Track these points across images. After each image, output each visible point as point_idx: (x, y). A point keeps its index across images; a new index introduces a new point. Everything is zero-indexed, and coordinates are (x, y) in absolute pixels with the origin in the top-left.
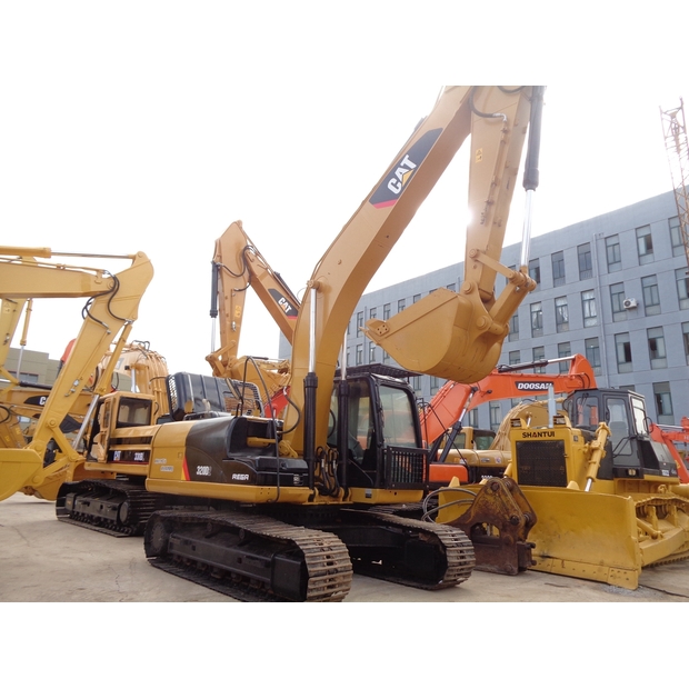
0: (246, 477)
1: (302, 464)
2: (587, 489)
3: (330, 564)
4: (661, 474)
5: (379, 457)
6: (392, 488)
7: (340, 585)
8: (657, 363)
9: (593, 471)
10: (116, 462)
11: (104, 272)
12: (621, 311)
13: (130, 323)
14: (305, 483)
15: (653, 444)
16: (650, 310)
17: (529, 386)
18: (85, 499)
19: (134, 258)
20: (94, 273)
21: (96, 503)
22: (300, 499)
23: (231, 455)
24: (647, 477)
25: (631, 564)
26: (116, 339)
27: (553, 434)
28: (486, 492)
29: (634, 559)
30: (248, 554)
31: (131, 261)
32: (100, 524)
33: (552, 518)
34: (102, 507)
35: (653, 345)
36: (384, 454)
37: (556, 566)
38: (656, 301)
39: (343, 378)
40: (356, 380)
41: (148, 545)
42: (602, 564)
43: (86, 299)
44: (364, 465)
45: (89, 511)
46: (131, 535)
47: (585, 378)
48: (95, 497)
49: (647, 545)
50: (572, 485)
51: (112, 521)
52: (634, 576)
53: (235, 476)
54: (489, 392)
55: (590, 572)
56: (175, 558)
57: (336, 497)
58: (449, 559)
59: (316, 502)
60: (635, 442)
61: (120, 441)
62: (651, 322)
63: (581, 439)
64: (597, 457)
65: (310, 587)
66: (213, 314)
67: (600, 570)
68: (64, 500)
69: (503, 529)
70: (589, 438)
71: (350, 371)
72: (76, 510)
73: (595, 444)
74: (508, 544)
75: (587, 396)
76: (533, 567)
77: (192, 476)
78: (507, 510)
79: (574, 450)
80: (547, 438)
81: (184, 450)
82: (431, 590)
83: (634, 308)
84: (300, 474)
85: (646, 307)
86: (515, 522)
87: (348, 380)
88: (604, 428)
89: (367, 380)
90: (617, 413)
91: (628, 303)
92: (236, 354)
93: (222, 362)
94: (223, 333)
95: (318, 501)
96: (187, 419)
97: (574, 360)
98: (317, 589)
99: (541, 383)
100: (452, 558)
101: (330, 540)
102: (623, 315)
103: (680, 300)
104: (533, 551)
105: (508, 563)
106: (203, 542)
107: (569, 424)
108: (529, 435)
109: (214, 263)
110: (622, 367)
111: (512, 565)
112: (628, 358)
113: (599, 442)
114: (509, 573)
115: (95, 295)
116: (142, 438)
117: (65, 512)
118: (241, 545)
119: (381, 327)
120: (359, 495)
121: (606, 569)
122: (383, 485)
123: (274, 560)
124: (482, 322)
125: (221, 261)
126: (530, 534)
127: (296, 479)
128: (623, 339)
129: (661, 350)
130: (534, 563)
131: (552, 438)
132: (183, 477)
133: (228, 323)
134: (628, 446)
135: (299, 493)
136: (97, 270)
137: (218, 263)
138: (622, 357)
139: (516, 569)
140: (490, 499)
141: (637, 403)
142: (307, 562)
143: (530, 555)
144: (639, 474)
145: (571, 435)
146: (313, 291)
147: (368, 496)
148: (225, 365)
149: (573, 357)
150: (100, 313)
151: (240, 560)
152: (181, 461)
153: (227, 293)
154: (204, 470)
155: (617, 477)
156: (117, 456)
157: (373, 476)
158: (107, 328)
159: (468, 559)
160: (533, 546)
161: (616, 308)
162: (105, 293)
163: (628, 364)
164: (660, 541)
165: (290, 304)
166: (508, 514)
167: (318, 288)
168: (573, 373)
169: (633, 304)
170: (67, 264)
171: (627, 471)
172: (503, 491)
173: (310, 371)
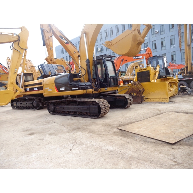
0: (77, 88)
1: (89, 83)
2: (155, 82)
3: (105, 105)
4: (170, 76)
5: (108, 79)
6: (112, 87)
7: (107, 110)
8: (163, 48)
9: (156, 77)
10: (28, 91)
11: (14, 34)
12: (154, 34)
13: (26, 50)
14: (91, 88)
15: (169, 69)
16: (162, 33)
17: (136, 58)
18: (20, 102)
19: (21, 28)
20: (11, 34)
21: (24, 103)
22: (91, 92)
23: (70, 83)
24: (168, 77)
25: (167, 97)
26: (23, 55)
27: (147, 69)
28: (133, 85)
29: (168, 96)
30: (81, 107)
31: (20, 29)
32: (27, 108)
33: (148, 90)
34: (26, 104)
35: (162, 43)
36: (109, 79)
37: (149, 100)
38: (163, 30)
39: (95, 60)
40: (98, 60)
41: (49, 110)
42: (160, 98)
43: (12, 43)
44: (104, 82)
45: (22, 105)
46: (38, 109)
47: (150, 54)
48: (23, 101)
49: (170, 93)
50: (152, 81)
51: (31, 107)
52: (168, 100)
53: (73, 89)
54: (126, 60)
55: (157, 100)
56: (58, 112)
57: (98, 91)
58: (128, 101)
59: (94, 93)
60: (164, 69)
61: (27, 86)
62: (162, 37)
63: (153, 69)
64: (157, 74)
65: (101, 111)
66: (44, 45)
67: (160, 100)
68: (13, 104)
69: (137, 93)
70: (155, 69)
71: (97, 57)
72: (18, 106)
73: (156, 70)
74: (138, 97)
75: (153, 58)
76: (144, 101)
77: (59, 91)
78: (138, 89)
79: (152, 72)
80: (145, 70)
81: (54, 84)
82: (124, 109)
83: (158, 33)
84: (90, 86)
85: (161, 32)
86: (140, 91)
87: (97, 60)
88: (158, 66)
89: (102, 59)
90: (160, 62)
91: (156, 31)
92: (53, 57)
93: (49, 60)
94: (48, 51)
95: (94, 92)
96: (51, 76)
97: (147, 49)
98: (103, 111)
99: (139, 56)
100: (129, 101)
101: (103, 100)
102: (154, 35)
103: (170, 29)
104: (144, 98)
105: (138, 101)
106: (66, 106)
107: (151, 66)
108: (140, 70)
109: (41, 28)
110: (154, 51)
111: (139, 101)
112: (156, 48)
113: (157, 70)
114: (139, 103)
115: (14, 42)
116: (35, 84)
117: (14, 107)
118: (78, 105)
119: (109, 43)
120: (103, 90)
121: (161, 99)
122: (110, 86)
123: (89, 107)
124: (139, 39)
125: (43, 27)
126: (143, 94)
127: (89, 87)
128: (154, 43)
129: (164, 45)
130: (144, 100)
131: (146, 70)
132: (56, 91)
133: (49, 47)
134: (163, 70)
135: (90, 91)
136: (12, 34)
137: (42, 28)
138: (154, 48)
139: (140, 102)
140: (134, 87)
141: (165, 59)
142: (100, 105)
143: (143, 99)
144: (166, 77)
145: (151, 69)
146: (84, 34)
147: (106, 90)
148: (51, 60)
149: (147, 48)
150: (17, 48)
151: (79, 109)
152: (54, 87)
153: (47, 38)
154: (63, 89)
155: (160, 78)
156: (28, 90)
157: (107, 84)
158: (20, 52)
159: (132, 101)
160: (144, 97)
161: (153, 33)
162: (16, 41)
163: (156, 49)
164: (172, 91)
165: (66, 40)
166: (138, 90)
167: (86, 33)
168: (147, 53)
169: (157, 32)
170: (2, 32)
171: (163, 76)
172: (137, 84)
173: (87, 58)
